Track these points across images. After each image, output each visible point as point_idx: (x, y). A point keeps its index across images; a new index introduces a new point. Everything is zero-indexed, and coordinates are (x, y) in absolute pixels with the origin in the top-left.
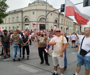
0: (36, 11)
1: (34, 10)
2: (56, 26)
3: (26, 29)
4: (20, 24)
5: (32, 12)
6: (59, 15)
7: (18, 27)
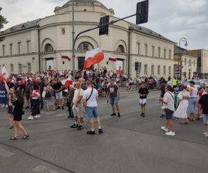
0: (68, 26)
1: (65, 23)
2: (122, 60)
3: (48, 69)
4: (33, 59)
5: (59, 29)
6: (129, 33)
7: (29, 64)
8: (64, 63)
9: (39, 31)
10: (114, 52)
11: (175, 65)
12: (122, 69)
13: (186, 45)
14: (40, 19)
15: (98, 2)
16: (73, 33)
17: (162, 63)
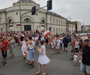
2: (44, 26)
3: (10, 31)
4: (4, 26)
5: (15, 12)
6: (46, 15)
7: (2, 29)
8: (17, 28)
9: (6, 14)
10: (40, 23)
11: (66, 28)
12: (44, 30)
13: (70, 19)
14: (7, 8)
15: (32, 1)
16: (20, 14)
17: (61, 27)
